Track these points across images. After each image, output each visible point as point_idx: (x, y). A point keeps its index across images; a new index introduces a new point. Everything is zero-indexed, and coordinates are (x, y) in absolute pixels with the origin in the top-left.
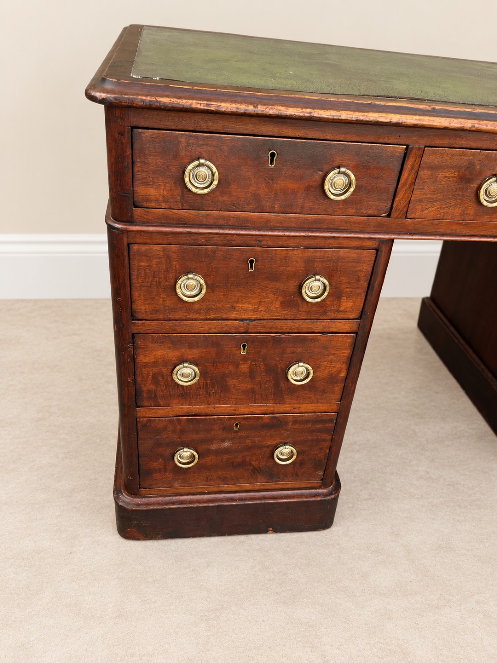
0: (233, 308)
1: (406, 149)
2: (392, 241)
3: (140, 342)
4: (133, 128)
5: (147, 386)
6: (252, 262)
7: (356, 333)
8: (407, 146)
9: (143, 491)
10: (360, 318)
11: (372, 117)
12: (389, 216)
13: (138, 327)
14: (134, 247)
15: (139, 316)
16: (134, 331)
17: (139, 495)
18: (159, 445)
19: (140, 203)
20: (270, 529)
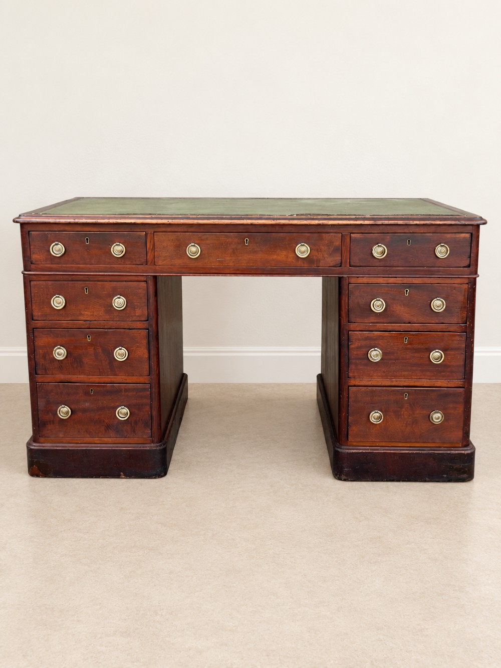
0: (81, 314)
1: (146, 234)
3: (36, 334)
4: (29, 232)
6: (86, 289)
7: (148, 329)
8: (146, 232)
9: (41, 439)
10: (147, 320)
12: (147, 264)
13: (35, 324)
14: (32, 283)
15: (34, 318)
16: (34, 327)
17: (39, 443)
18: (48, 403)
19: (34, 262)
20: (122, 473)
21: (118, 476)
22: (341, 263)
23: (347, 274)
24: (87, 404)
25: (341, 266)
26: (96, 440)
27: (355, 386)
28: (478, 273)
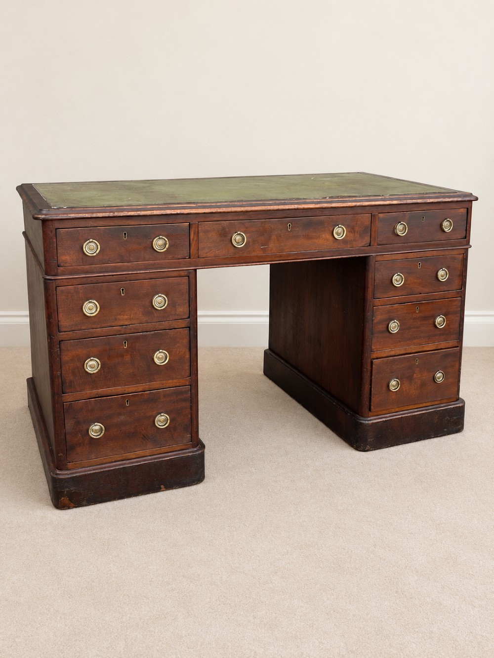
0: (116, 319)
1: (189, 225)
2: (195, 270)
3: (63, 347)
4: (56, 229)
5: (69, 377)
6: (123, 290)
7: (189, 327)
8: (190, 223)
9: (70, 465)
10: (189, 317)
11: (168, 212)
12: (190, 258)
13: (62, 336)
14: (59, 289)
15: (63, 329)
16: (61, 339)
17: (67, 469)
18: (78, 423)
19: (62, 265)
20: (162, 486)
21: (158, 490)
22: (370, 243)
23: (375, 253)
24: (122, 418)
25: (370, 245)
26: (132, 455)
27: (377, 358)
28: (470, 244)
